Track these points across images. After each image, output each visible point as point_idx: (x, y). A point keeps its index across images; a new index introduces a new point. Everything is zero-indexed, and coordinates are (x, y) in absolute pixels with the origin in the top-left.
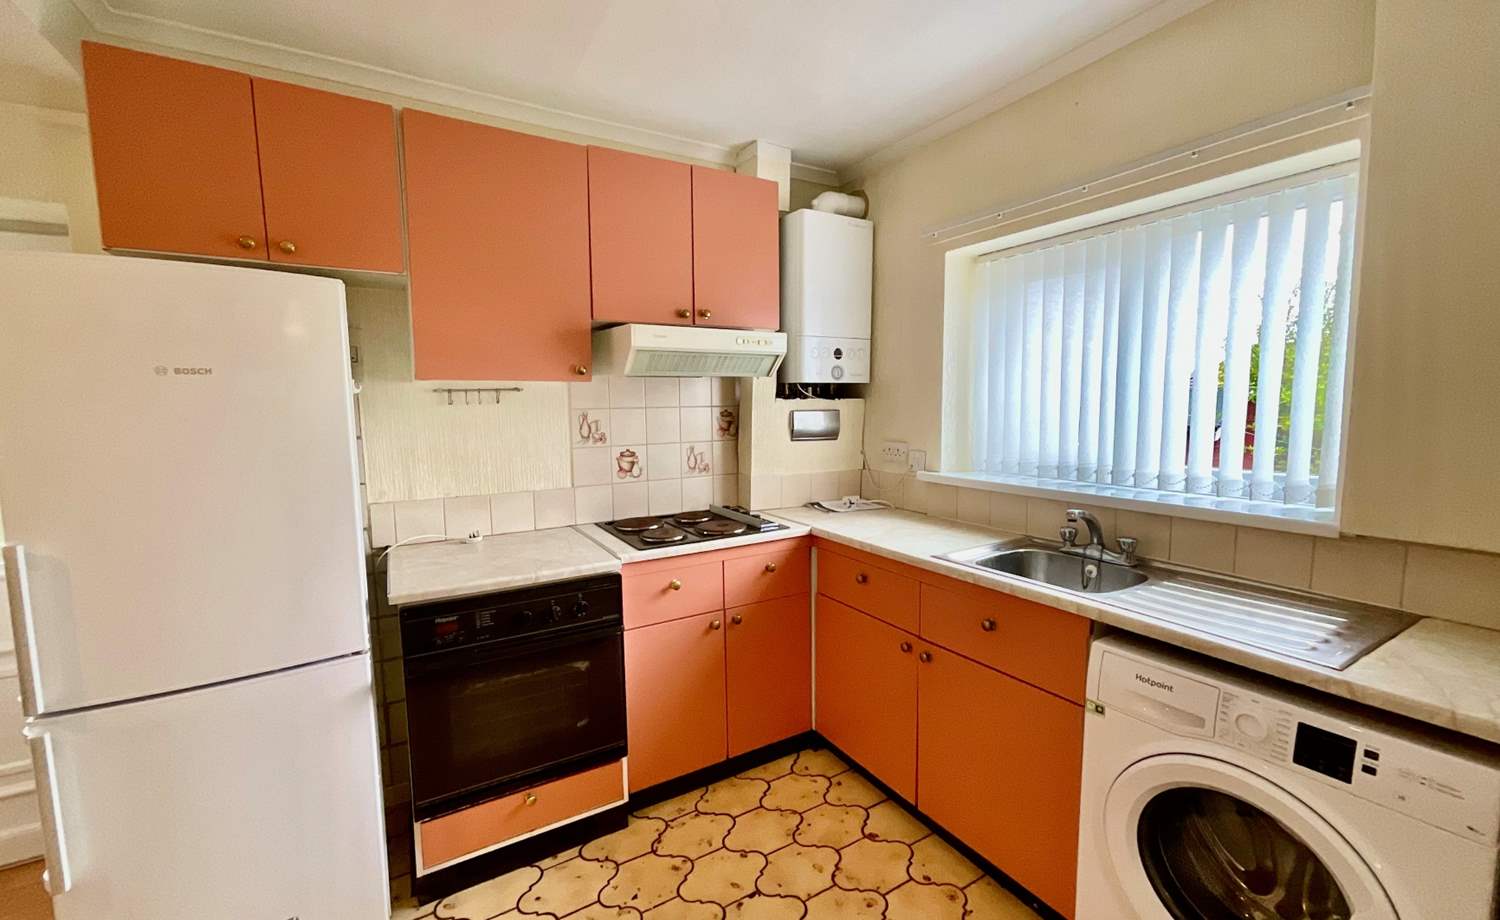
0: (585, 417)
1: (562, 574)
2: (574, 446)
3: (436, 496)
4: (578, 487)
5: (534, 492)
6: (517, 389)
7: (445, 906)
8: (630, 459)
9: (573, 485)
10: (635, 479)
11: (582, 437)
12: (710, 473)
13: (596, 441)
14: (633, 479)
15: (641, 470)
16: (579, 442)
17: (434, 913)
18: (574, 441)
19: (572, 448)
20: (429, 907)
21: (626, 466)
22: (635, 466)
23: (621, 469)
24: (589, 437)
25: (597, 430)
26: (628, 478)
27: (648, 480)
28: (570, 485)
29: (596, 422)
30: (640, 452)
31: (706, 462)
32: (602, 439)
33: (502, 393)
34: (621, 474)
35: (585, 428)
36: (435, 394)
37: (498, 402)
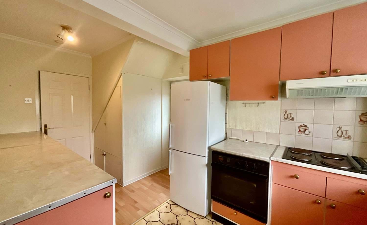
0: (286, 112)
1: (249, 156)
2: (281, 121)
3: (241, 129)
4: (281, 134)
5: (267, 133)
6: (264, 103)
7: (215, 223)
8: (305, 128)
9: (280, 133)
10: (307, 135)
11: (285, 118)
12: (352, 139)
13: (290, 120)
14: (305, 135)
15: (309, 132)
16: (283, 120)
17: (213, 222)
18: (281, 119)
19: (280, 121)
20: (213, 220)
21: (302, 130)
22: (307, 131)
23: (300, 131)
24: (287, 118)
25: (291, 116)
26: (303, 134)
27: (313, 137)
28: (279, 133)
29: (291, 114)
30: (310, 126)
31: (349, 134)
32: (293, 119)
33: (259, 104)
34: (299, 132)
35: (286, 115)
36: (243, 104)
37: (258, 106)
